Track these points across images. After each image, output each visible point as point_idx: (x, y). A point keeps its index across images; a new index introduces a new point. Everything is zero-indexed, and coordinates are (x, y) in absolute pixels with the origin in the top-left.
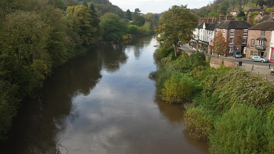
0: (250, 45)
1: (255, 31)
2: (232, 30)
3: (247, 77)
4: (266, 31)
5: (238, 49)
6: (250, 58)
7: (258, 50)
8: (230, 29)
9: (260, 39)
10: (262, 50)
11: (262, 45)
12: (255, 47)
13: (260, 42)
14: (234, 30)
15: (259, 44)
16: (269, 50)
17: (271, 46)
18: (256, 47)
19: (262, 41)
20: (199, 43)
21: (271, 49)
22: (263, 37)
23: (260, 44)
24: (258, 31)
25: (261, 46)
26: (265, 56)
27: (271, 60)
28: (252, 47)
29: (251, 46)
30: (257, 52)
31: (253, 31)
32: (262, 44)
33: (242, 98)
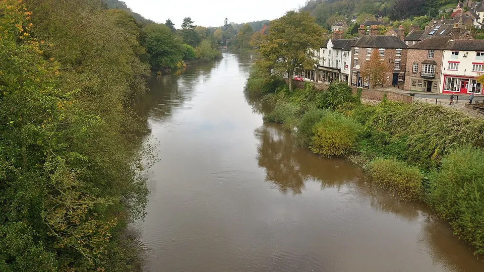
0: (411, 71)
1: (418, 50)
2: (381, 50)
3: (442, 113)
4: (435, 51)
5: (388, 77)
6: (410, 90)
7: (424, 78)
8: (379, 48)
9: (427, 62)
10: (430, 79)
11: (430, 71)
12: (419, 74)
13: (428, 67)
14: (384, 49)
15: (426, 70)
16: (439, 78)
17: (444, 72)
18: (421, 74)
19: (429, 66)
20: (320, 70)
21: (443, 77)
22: (431, 59)
23: (428, 69)
24: (423, 51)
25: (428, 72)
26: (434, 86)
27: (443, 92)
28: (414, 75)
29: (413, 73)
30: (423, 81)
31: (416, 51)
32: (431, 69)
33: (448, 141)
